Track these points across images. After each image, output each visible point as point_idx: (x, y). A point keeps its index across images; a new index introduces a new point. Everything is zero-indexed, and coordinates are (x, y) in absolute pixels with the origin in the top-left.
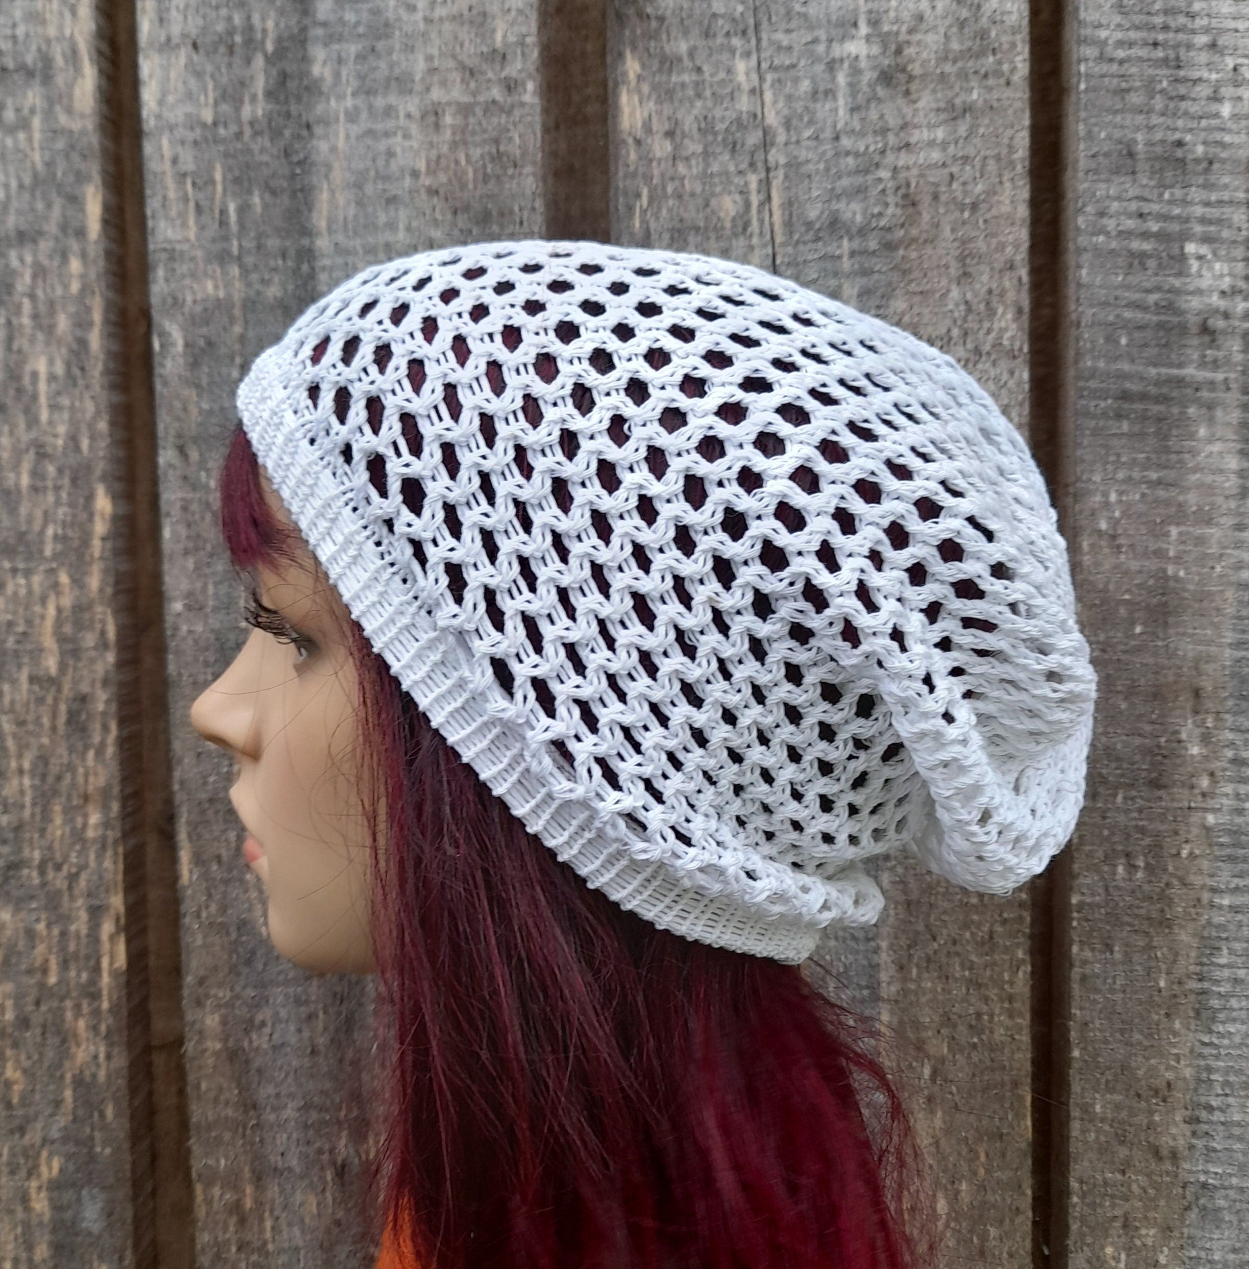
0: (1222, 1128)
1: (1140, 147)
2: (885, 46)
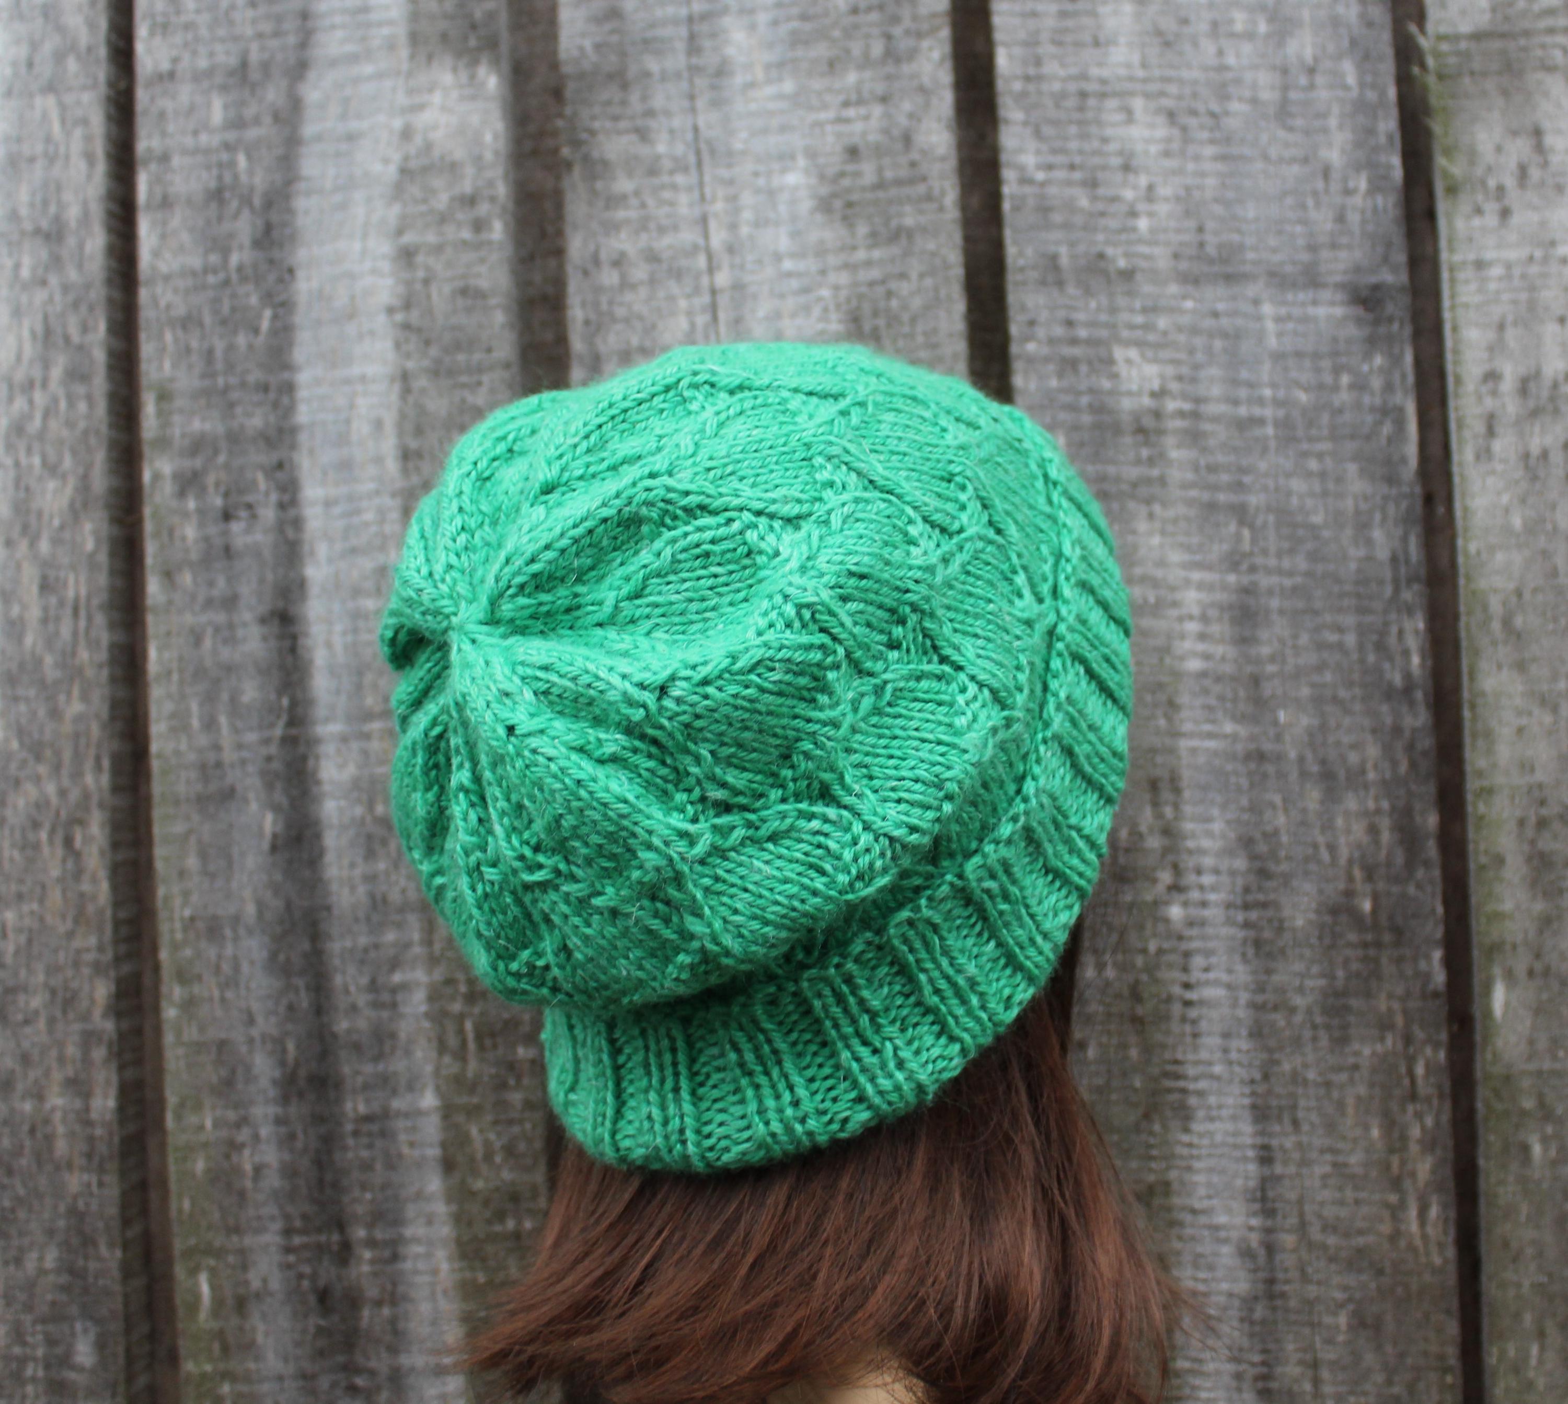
0: (1206, 1233)
1: (1064, 261)
2: (822, 177)
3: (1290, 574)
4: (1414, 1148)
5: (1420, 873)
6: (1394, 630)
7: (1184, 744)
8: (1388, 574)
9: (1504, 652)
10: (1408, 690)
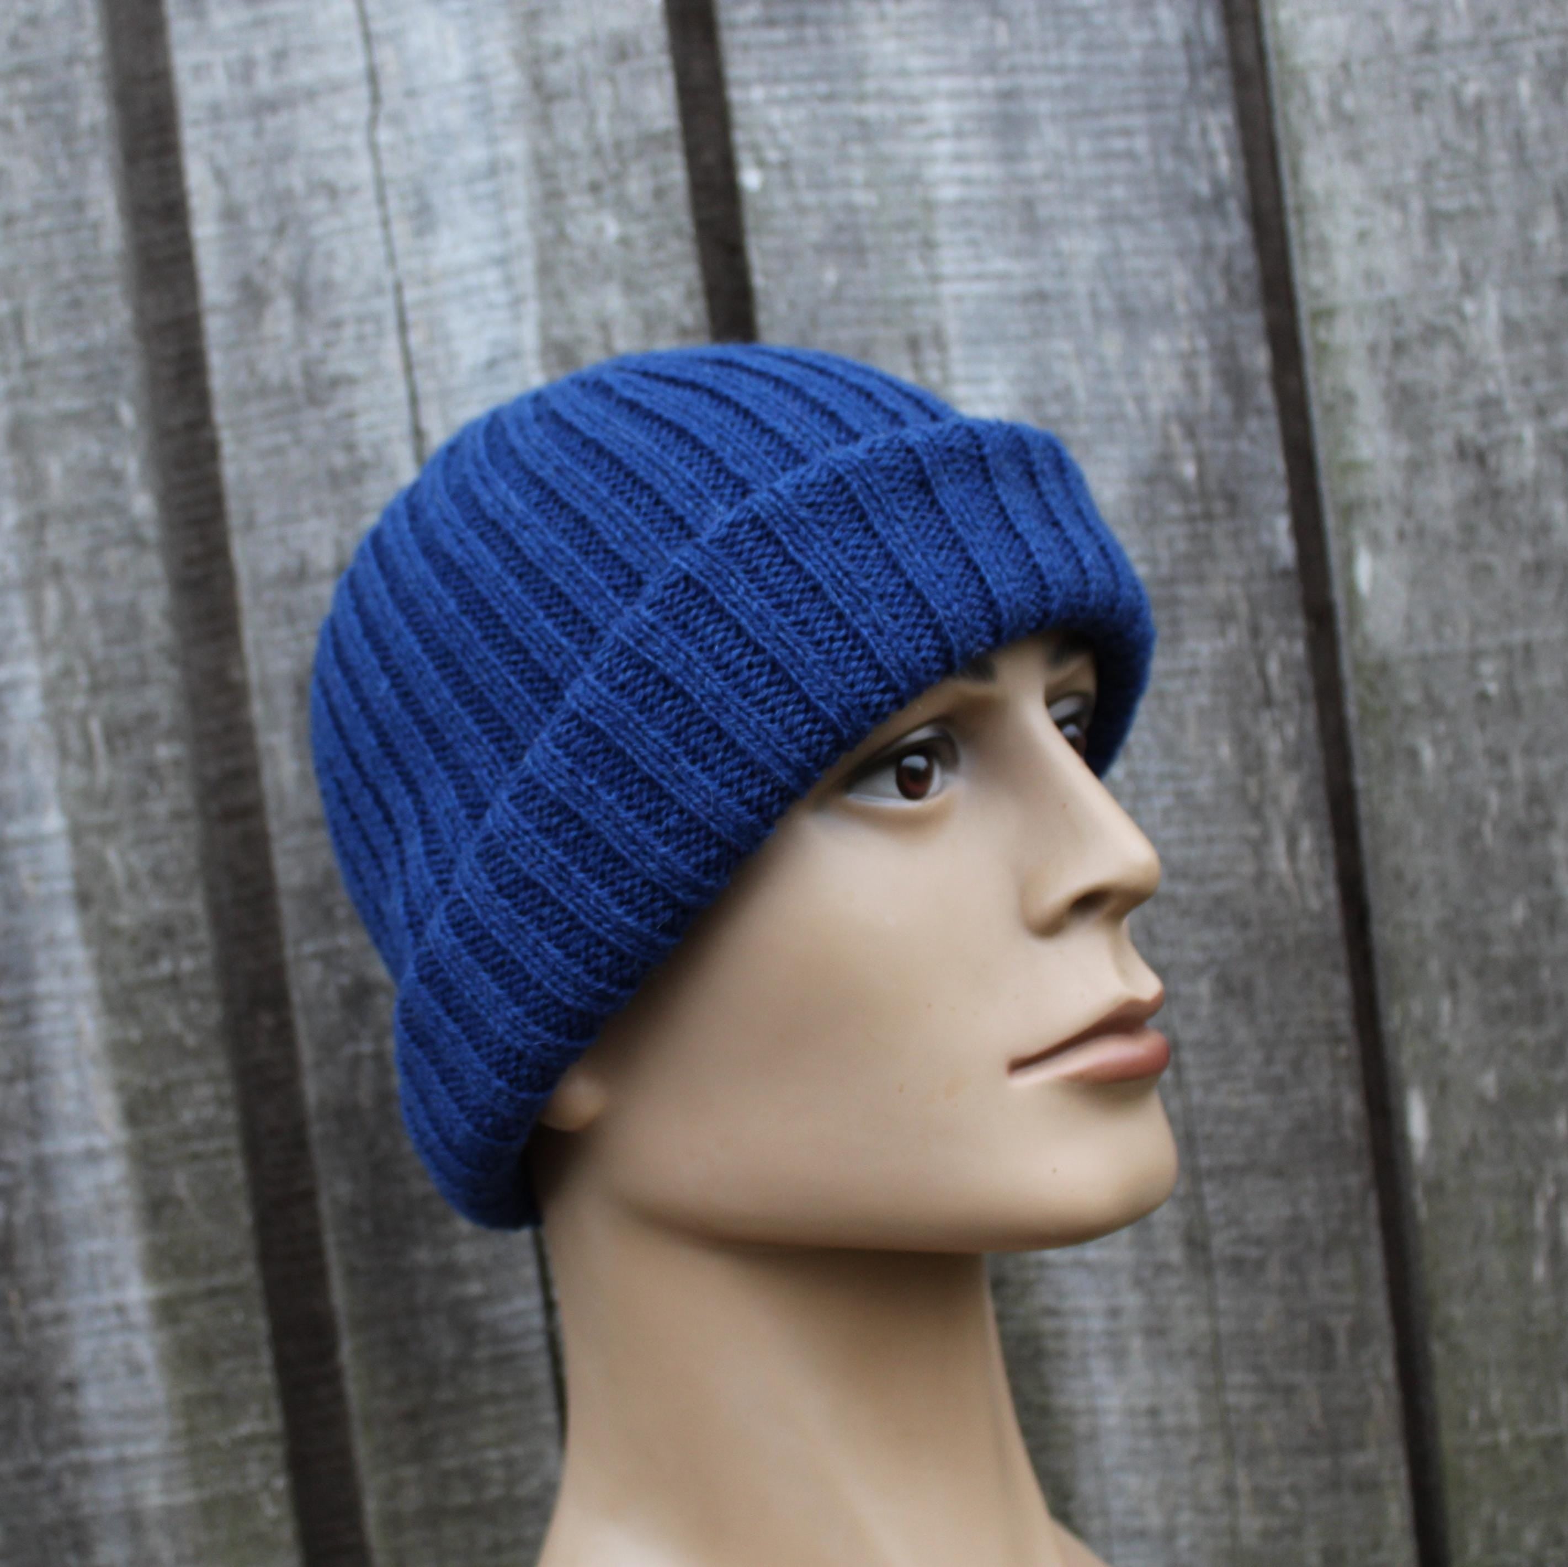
3: (1061, 69)
4: (1274, 766)
5: (1253, 424)
6: (1194, 128)
7: (947, 289)
8: (1179, 58)
9: (1333, 142)
10: (1218, 200)
